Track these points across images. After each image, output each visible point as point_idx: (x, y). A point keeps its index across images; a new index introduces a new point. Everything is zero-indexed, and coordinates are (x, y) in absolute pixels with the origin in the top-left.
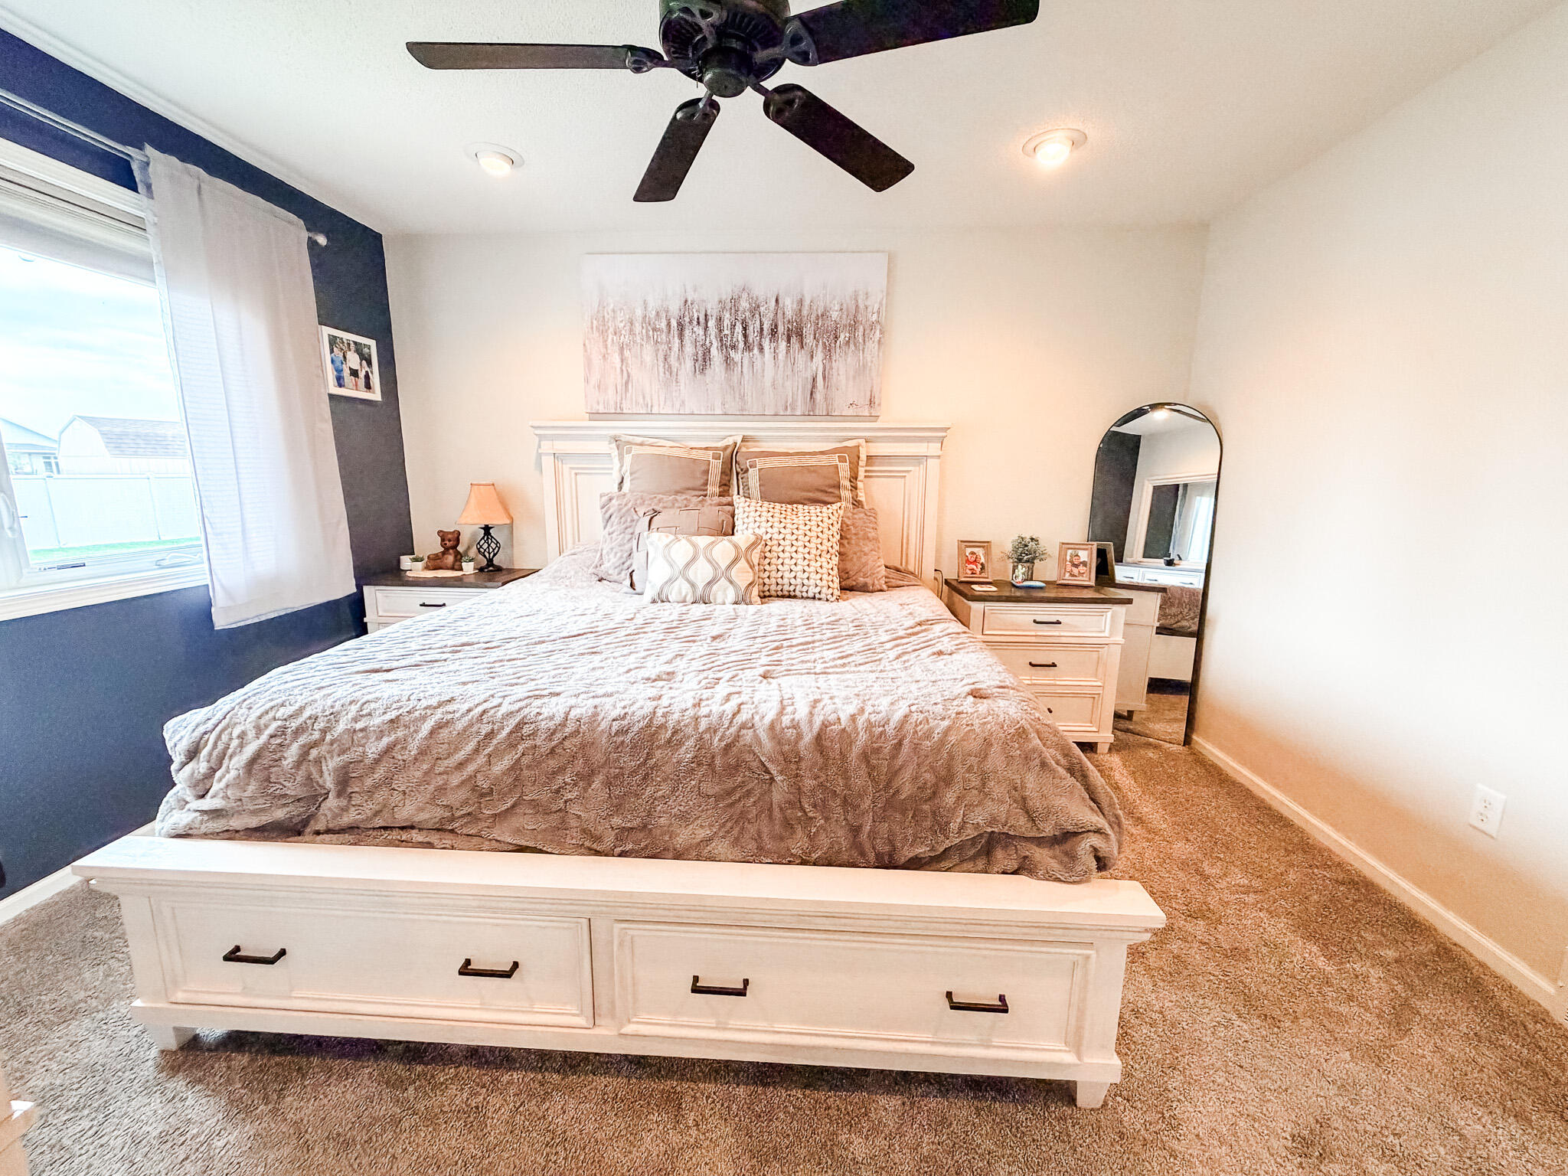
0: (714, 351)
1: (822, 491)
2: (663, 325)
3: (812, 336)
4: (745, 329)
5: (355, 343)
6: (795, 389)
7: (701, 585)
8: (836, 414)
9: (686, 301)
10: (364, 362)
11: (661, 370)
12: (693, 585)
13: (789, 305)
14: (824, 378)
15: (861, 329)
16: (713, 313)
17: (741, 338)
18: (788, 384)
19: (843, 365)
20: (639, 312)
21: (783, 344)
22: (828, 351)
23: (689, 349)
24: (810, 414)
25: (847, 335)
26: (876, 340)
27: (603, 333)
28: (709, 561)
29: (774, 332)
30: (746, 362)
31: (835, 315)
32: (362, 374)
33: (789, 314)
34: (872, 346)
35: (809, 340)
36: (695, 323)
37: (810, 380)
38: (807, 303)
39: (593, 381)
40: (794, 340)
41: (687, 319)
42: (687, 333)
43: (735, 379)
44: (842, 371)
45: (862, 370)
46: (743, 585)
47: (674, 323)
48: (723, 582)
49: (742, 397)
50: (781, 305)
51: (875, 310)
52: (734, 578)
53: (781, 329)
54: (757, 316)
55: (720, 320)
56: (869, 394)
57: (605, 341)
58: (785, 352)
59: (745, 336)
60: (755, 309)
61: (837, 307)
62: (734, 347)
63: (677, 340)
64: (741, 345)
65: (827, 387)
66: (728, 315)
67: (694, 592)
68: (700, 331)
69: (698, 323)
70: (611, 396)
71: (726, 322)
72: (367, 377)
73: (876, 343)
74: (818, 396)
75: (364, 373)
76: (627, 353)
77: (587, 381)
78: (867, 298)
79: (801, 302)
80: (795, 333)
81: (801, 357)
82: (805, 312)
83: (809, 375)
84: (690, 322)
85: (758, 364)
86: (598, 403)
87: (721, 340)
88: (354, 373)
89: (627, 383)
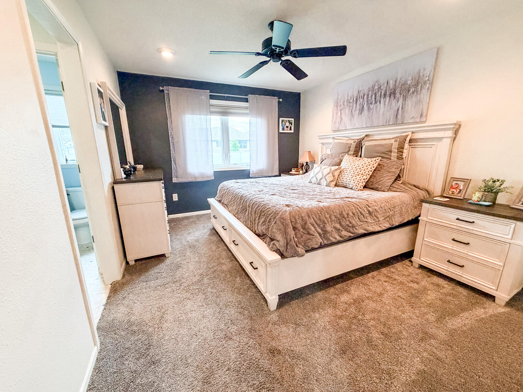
0: (365, 106)
1: (384, 153)
2: (352, 101)
3: (399, 93)
4: (375, 96)
5: (288, 120)
6: (390, 115)
7: (319, 179)
8: (405, 122)
9: (359, 91)
10: (290, 124)
11: (350, 115)
12: (317, 179)
13: (391, 83)
14: (402, 108)
15: (420, 85)
16: (366, 93)
17: (374, 100)
18: (388, 113)
19: (410, 103)
20: (346, 98)
21: (388, 98)
22: (405, 98)
23: (358, 107)
24: (395, 124)
25: (414, 89)
26: (427, 88)
27: (337, 107)
28: (322, 173)
29: (385, 95)
30: (374, 108)
31: (409, 82)
32: (289, 127)
33: (391, 86)
34: (424, 91)
35: (398, 95)
36: (361, 98)
37: (396, 110)
38: (399, 80)
39: (334, 122)
40: (392, 96)
41: (358, 97)
42: (358, 101)
43: (370, 115)
44: (410, 105)
45: (419, 102)
46: (329, 181)
47: (355, 99)
48: (324, 179)
49: (372, 120)
50: (389, 84)
51: (428, 75)
52: (327, 179)
53: (388, 93)
54: (380, 90)
55: (368, 95)
56: (421, 112)
57: (337, 109)
58: (388, 101)
59: (375, 99)
60: (380, 88)
61: (410, 78)
62: (371, 103)
63: (355, 105)
64: (374, 102)
65: (403, 112)
66: (370, 93)
67: (317, 181)
68: (361, 100)
69: (362, 97)
70: (337, 125)
71: (370, 95)
72: (291, 127)
73: (426, 90)
74: (399, 117)
75: (290, 126)
76: (342, 111)
77: (332, 122)
78: (424, 71)
79: (396, 81)
80: (393, 93)
81: (394, 102)
82: (397, 85)
83: (396, 108)
84: (359, 98)
85: (378, 107)
86: (334, 128)
87: (368, 102)
88: (287, 127)
89: (341, 121)
